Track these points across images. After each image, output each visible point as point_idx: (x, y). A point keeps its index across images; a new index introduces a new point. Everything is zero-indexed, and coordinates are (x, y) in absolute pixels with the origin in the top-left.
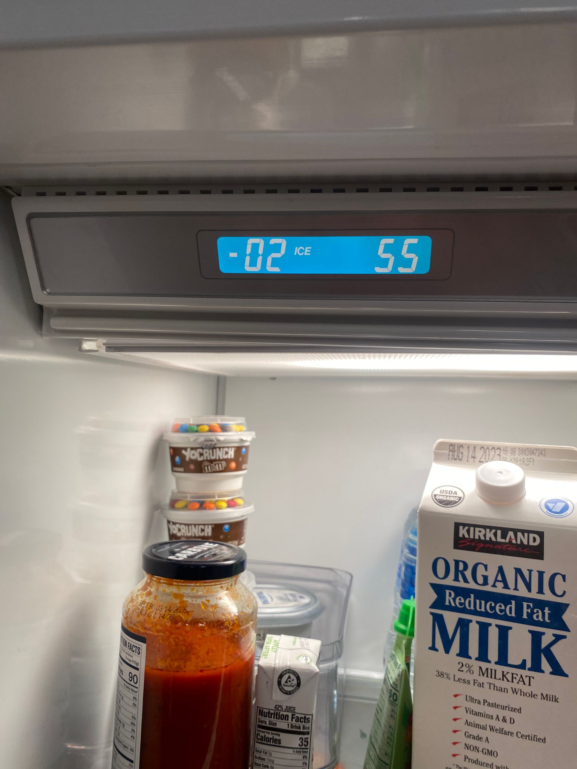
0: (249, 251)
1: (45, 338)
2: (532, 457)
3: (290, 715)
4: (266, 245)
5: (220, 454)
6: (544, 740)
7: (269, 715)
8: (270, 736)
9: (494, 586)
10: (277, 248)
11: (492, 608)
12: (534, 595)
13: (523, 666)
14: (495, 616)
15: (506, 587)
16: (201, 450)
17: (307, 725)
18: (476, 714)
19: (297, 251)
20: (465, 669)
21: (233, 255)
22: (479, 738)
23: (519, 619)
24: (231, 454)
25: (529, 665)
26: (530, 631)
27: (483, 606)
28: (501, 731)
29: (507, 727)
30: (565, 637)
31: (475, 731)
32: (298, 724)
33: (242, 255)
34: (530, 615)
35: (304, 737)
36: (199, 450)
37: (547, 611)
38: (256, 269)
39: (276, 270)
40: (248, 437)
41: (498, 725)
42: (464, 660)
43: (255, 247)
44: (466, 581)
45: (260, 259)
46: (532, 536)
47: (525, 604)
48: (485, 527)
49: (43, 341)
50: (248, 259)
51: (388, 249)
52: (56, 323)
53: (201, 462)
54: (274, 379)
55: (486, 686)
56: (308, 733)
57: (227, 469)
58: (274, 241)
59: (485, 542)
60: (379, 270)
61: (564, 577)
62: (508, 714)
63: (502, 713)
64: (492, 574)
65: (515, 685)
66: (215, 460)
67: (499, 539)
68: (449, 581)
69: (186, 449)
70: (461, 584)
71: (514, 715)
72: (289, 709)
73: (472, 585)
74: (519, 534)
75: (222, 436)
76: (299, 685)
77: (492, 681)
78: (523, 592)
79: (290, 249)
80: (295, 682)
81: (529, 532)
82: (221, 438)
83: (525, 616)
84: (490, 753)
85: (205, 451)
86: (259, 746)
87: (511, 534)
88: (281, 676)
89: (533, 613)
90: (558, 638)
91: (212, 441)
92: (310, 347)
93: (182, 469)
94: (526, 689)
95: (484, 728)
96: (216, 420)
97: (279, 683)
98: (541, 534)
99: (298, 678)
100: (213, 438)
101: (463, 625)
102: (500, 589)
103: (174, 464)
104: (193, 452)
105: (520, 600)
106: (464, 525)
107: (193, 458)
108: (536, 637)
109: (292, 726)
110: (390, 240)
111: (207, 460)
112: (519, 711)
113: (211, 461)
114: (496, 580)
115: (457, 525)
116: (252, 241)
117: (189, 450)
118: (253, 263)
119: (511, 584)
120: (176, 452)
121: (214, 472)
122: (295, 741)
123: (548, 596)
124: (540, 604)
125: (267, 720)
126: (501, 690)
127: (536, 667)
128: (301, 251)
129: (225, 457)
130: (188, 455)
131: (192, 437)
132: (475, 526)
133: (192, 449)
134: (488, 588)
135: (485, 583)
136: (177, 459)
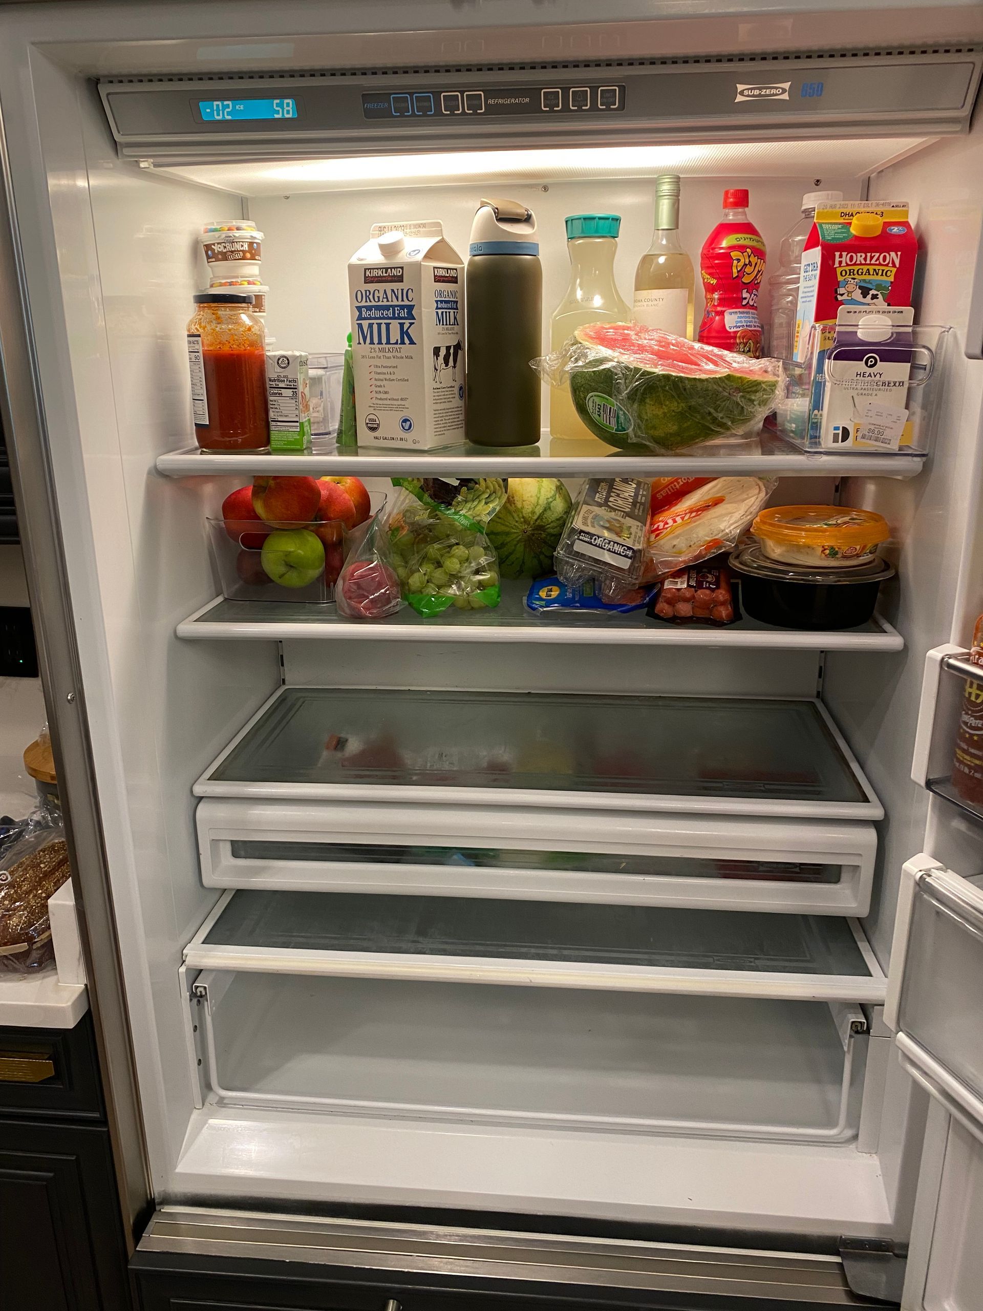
0: (215, 108)
1: (120, 160)
2: (420, 229)
3: (286, 379)
4: (223, 104)
5: (238, 247)
6: (408, 380)
7: (275, 380)
8: (276, 392)
9: (383, 301)
10: (228, 106)
11: (382, 314)
12: (400, 303)
13: (396, 343)
14: (384, 318)
15: (388, 301)
16: (224, 244)
17: (295, 384)
18: (379, 373)
19: (237, 107)
20: (373, 351)
21: (208, 110)
22: (380, 386)
23: (394, 318)
24: (246, 247)
25: (399, 342)
26: (399, 323)
27: (378, 314)
28: (390, 380)
29: (392, 377)
30: (414, 323)
31: (379, 383)
32: (290, 384)
33: (212, 110)
34: (398, 314)
35: (294, 390)
36: (223, 244)
37: (406, 311)
38: (220, 118)
39: (229, 118)
40: (259, 236)
41: (388, 377)
42: (372, 346)
43: (218, 106)
44: (370, 301)
45: (221, 112)
46: (398, 269)
47: (396, 308)
48: (377, 269)
49: (119, 162)
50: (215, 112)
51: (278, 105)
52: (126, 151)
53: (225, 253)
54: (287, 198)
55: (382, 357)
56: (296, 389)
57: (244, 258)
58: (226, 103)
59: (378, 277)
60: (276, 116)
61: (412, 290)
62: (392, 370)
63: (389, 370)
64: (381, 295)
65: (394, 354)
66: (235, 251)
67: (385, 275)
68: (363, 304)
69: (214, 244)
70: (369, 304)
71: (395, 370)
72: (284, 377)
73: (373, 303)
74: (393, 270)
75: (237, 234)
76: (288, 363)
77: (384, 354)
78: (395, 303)
79: (234, 107)
80: (287, 362)
81: (397, 268)
82: (237, 235)
83: (396, 316)
84: (386, 393)
85: (227, 244)
86: (271, 398)
87: (389, 270)
88: (279, 359)
89: (400, 313)
90: (411, 324)
91: (230, 237)
92: (260, 159)
93: (214, 260)
94: (399, 355)
95: (382, 380)
96: (232, 222)
97: (278, 363)
98: (402, 268)
99: (288, 360)
100: (231, 235)
101: (371, 326)
102: (385, 303)
103: (208, 257)
104: (219, 246)
105: (394, 307)
106: (368, 269)
107: (220, 250)
108: (402, 325)
109: (287, 385)
110: (278, 101)
111: (229, 251)
112: (397, 367)
113: (232, 252)
114: (383, 298)
115: (365, 270)
116: (215, 103)
117: (216, 244)
118: (218, 115)
119: (390, 300)
120: (208, 247)
121: (235, 260)
122: (289, 393)
123: (406, 303)
124: (402, 307)
125: (274, 383)
126: (388, 358)
127: (403, 343)
128: (239, 107)
129: (242, 249)
130: (216, 248)
131: (216, 234)
132: (373, 269)
133: (218, 243)
134: (380, 303)
135: (379, 301)
136: (210, 252)
